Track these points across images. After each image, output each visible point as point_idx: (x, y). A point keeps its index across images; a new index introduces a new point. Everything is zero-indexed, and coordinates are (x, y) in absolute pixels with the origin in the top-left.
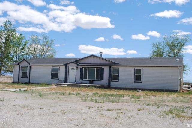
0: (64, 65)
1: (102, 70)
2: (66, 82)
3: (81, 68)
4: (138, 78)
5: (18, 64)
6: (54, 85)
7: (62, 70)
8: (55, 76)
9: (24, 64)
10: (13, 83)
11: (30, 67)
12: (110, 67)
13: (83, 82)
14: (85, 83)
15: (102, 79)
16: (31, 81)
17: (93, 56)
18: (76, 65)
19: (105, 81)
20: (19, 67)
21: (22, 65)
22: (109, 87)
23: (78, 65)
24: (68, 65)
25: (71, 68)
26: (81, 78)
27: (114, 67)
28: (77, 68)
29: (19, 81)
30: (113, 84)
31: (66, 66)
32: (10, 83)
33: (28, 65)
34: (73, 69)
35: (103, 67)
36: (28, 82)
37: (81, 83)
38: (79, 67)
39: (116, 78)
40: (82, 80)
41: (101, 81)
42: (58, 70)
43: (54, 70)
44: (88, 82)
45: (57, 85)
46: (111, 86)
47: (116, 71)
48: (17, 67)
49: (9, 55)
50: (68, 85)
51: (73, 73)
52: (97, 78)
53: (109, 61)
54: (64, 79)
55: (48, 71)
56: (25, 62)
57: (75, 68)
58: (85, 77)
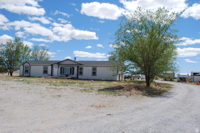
0: (51, 65)
1: (73, 68)
2: (51, 75)
3: (61, 67)
4: (94, 73)
5: (23, 65)
6: (43, 77)
7: (49, 68)
8: (45, 72)
9: (26, 64)
10: (20, 76)
11: (30, 66)
12: (78, 67)
13: (62, 75)
14: (63, 76)
15: (73, 74)
16: (31, 75)
17: (68, 59)
18: (58, 65)
19: (75, 75)
20: (24, 66)
21: (25, 65)
22: (77, 78)
23: (59, 65)
24: (53, 65)
25: (55, 67)
26: (61, 73)
27: (80, 66)
28: (58, 67)
29: (23, 75)
30: (80, 77)
31: (52, 66)
32: (17, 77)
33: (29, 65)
34: (56, 68)
35: (74, 67)
36: (29, 76)
37: (61, 76)
38: (60, 67)
39: (81, 73)
40: (62, 74)
41: (72, 75)
42: (47, 68)
43: (44, 68)
44: (65, 76)
45: (45, 77)
46: (79, 78)
47: (81, 69)
48: (22, 67)
49: (19, 58)
50: (52, 78)
51: (56, 70)
52: (70, 73)
53: (78, 63)
54: (50, 74)
55: (40, 69)
56: (27, 63)
57: (57, 67)
58: (63, 73)
